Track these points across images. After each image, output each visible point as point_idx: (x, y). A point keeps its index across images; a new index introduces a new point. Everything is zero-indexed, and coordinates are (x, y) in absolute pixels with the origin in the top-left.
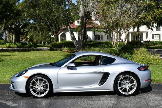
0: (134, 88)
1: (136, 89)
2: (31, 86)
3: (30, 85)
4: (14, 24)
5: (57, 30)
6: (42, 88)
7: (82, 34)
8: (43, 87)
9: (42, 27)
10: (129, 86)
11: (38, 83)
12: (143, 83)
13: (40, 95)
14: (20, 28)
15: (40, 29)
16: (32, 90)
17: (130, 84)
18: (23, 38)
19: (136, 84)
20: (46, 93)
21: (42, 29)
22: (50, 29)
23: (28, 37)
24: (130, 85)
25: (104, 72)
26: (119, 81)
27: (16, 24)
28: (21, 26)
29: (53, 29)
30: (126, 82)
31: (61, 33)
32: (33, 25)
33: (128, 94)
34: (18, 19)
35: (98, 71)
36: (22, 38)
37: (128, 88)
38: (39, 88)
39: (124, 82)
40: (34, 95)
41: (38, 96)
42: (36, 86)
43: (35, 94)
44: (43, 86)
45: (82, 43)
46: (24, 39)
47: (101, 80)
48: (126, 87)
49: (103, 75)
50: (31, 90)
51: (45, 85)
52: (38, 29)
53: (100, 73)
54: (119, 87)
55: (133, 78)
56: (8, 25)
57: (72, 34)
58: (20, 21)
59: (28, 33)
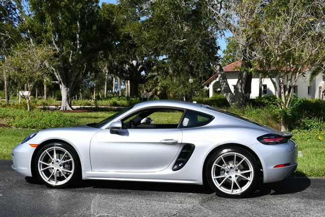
0: (249, 182)
1: (251, 182)
2: (40, 163)
3: (39, 161)
4: (128, 62)
5: (207, 75)
6: (61, 169)
7: (242, 81)
8: (62, 167)
9: (178, 69)
10: (236, 176)
11: (53, 157)
12: (269, 171)
13: (56, 183)
14: (138, 70)
15: (174, 72)
16: (44, 171)
17: (239, 171)
18: (149, 89)
19: (253, 172)
20: (68, 180)
21: (178, 72)
22: (194, 72)
23: (159, 89)
24: (239, 173)
25: (183, 142)
26: (214, 164)
27: (131, 63)
28: (140, 67)
29: (200, 73)
30: (231, 168)
31: (215, 81)
32: (161, 65)
33: (233, 193)
34: (134, 53)
35: (172, 140)
36: (147, 90)
37: (234, 179)
38: (56, 169)
39: (226, 167)
40: (46, 181)
41: (53, 183)
42: (51, 163)
43: (48, 179)
44: (64, 165)
45: (242, 99)
46: (150, 91)
47: (178, 158)
48: (230, 177)
49: (182, 150)
50: (40, 170)
51: (67, 163)
52: (171, 71)
53: (175, 143)
54: (214, 177)
55: (245, 158)
56: (116, 63)
57: (224, 82)
58: (137, 56)
59: (159, 80)
